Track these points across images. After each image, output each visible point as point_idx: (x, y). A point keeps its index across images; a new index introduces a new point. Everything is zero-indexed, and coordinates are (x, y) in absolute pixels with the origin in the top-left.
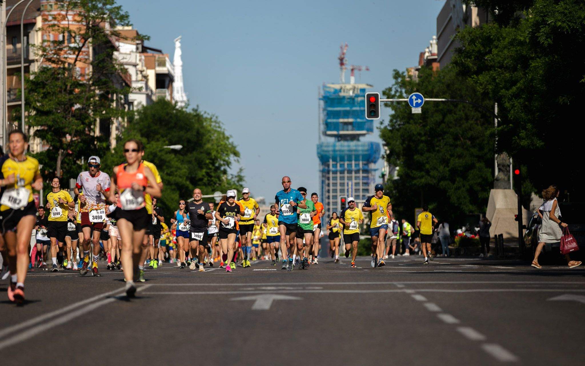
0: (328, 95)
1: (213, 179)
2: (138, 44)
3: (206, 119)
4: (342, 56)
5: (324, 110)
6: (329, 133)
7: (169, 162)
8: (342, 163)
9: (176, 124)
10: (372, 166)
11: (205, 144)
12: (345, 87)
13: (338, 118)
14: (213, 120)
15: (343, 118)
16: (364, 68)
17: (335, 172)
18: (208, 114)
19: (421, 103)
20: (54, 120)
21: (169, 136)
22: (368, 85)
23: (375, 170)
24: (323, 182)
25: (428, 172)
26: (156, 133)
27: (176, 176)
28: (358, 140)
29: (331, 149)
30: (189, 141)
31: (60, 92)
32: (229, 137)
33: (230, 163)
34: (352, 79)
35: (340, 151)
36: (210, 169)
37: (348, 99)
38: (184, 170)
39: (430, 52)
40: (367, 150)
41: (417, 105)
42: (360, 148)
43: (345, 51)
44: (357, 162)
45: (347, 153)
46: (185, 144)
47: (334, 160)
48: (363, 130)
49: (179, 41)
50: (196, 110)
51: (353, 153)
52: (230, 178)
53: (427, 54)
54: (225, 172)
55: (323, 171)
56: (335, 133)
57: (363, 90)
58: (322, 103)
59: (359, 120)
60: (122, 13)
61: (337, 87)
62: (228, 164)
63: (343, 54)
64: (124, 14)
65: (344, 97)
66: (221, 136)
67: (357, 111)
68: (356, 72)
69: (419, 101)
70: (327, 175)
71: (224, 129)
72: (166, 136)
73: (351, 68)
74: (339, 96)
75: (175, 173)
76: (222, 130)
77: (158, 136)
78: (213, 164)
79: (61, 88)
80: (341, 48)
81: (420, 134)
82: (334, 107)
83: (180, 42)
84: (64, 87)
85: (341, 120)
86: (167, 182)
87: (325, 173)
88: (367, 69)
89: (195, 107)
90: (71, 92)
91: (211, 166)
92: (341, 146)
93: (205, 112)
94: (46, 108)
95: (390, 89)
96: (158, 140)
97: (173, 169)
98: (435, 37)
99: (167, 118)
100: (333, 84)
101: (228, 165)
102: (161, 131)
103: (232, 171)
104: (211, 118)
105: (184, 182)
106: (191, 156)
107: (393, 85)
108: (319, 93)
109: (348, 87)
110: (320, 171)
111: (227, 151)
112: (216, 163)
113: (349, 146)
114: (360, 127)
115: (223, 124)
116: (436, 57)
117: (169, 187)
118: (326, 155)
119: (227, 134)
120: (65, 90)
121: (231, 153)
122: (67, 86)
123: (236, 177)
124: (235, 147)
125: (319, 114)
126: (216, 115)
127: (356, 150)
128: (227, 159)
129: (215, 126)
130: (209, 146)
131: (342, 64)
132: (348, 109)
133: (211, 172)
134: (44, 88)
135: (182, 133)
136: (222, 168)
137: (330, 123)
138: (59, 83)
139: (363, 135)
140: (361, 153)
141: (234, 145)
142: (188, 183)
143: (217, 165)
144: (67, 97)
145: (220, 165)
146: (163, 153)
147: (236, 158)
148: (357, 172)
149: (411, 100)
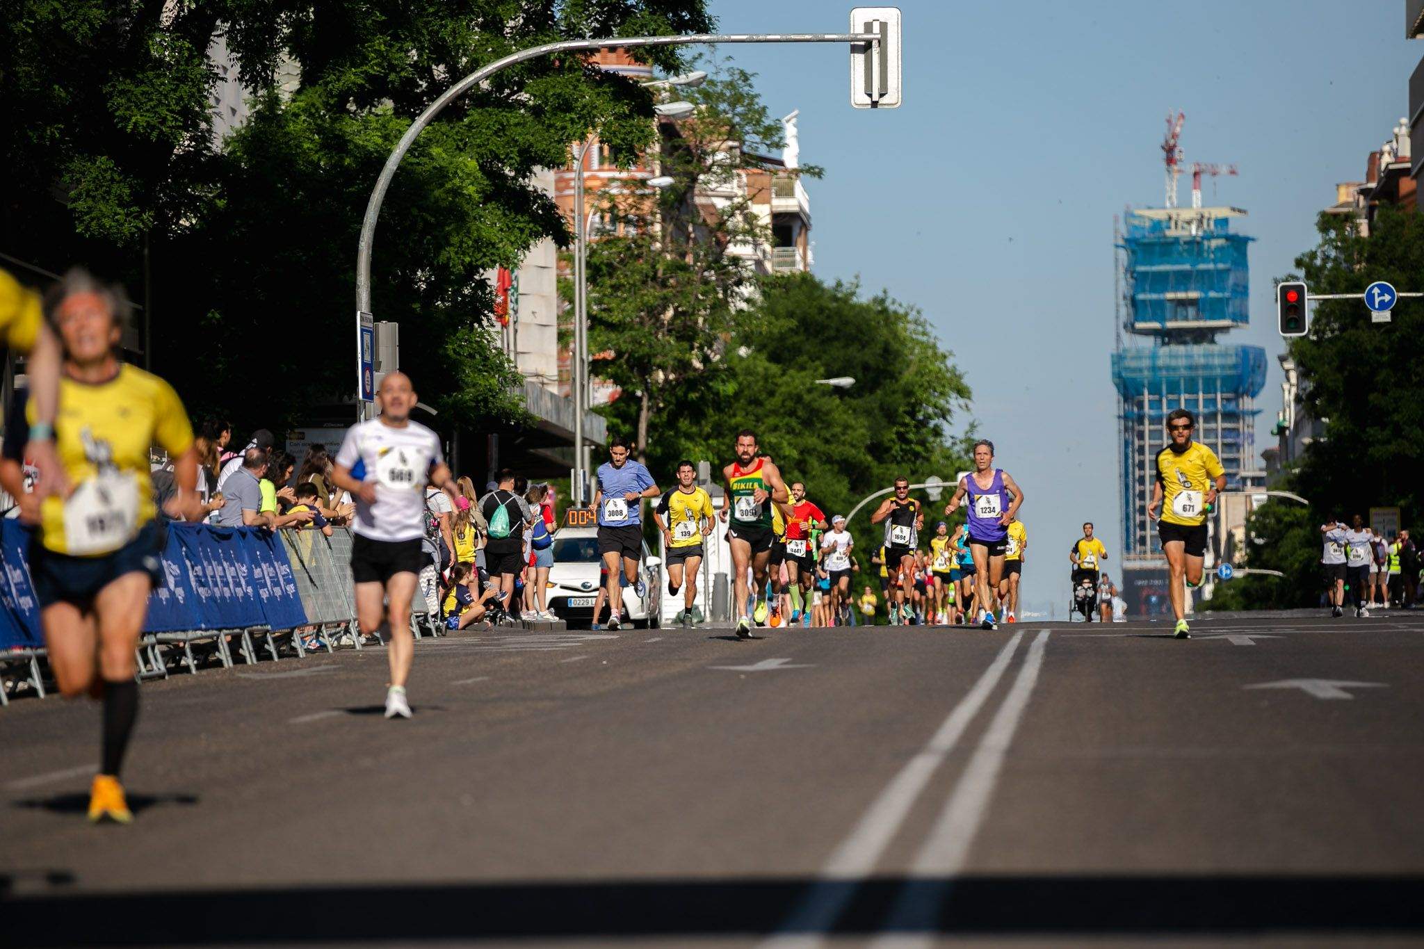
0: (1138, 235)
1: (913, 446)
2: (731, 148)
3: (898, 317)
4: (1172, 142)
5: (1130, 271)
6: (1139, 325)
7: (828, 413)
8: (1171, 397)
9: (838, 330)
10: (1247, 403)
11: (900, 373)
12: (1178, 215)
13: (1164, 290)
14: (910, 318)
15: (1176, 290)
16: (1224, 170)
17: (1156, 420)
18: (900, 305)
19: (1391, 301)
20: (635, 341)
21: (826, 357)
22: (1233, 209)
23: (1254, 413)
24: (1126, 443)
25: (1397, 431)
26: (797, 351)
27: (844, 443)
28: (1212, 342)
29: (1146, 363)
30: (866, 368)
31: (644, 282)
32: (947, 354)
33: (949, 411)
34: (1197, 197)
35: (1168, 368)
36: (906, 425)
37: (1185, 243)
38: (861, 430)
39: (1395, 153)
40: (1235, 366)
41: (1383, 305)
42: (1217, 361)
43: (1178, 129)
44: (1211, 396)
45: (1183, 372)
46: (860, 375)
47: (1155, 389)
48: (1223, 317)
49: (794, 121)
50: (882, 301)
51: (1200, 372)
52: (948, 444)
53: (1386, 159)
54: (937, 432)
55: (1126, 417)
56: (1156, 325)
57: (1224, 222)
58: (1123, 255)
59: (1212, 294)
60: (767, 122)
61: (1160, 215)
62: (944, 414)
63: (1174, 136)
64: (772, 123)
65: (1177, 240)
66: (930, 352)
67: (1207, 271)
68: (1205, 178)
69: (1387, 298)
70: (1137, 428)
71: (935, 338)
72: (818, 358)
73: (1193, 170)
74: (1165, 237)
75: (843, 438)
76: (932, 340)
77: (803, 359)
78: (912, 414)
79: (647, 276)
80: (1169, 121)
81: (1379, 351)
82: (1152, 264)
83: (795, 126)
84: (651, 274)
85: (1170, 296)
86: (824, 458)
87: (1132, 421)
88: (1233, 172)
89: (881, 295)
90: (664, 284)
91: (907, 420)
92: (1171, 356)
93: (893, 303)
94: (615, 318)
95: (1313, 255)
96: (802, 368)
97: (838, 430)
98: (1405, 120)
99: (820, 318)
100: (1150, 208)
101: (944, 418)
102: (807, 347)
103: (954, 430)
104: (907, 314)
105: (861, 456)
106: (872, 400)
107: (1320, 246)
108: (1116, 231)
109: (1186, 214)
110: (1119, 417)
111: (944, 386)
112: (919, 411)
113: (1189, 356)
114: (1216, 308)
115: (931, 325)
116: (1409, 165)
117: (828, 467)
118: (1134, 380)
119: (942, 348)
120: (654, 278)
121: (951, 389)
122: (656, 273)
123: (961, 442)
124: (960, 377)
125: (1117, 281)
126: (917, 307)
127: (1206, 367)
128: (942, 402)
129: (915, 332)
130: (908, 376)
131: (1170, 160)
132: (1187, 267)
133: (907, 432)
134: (611, 275)
135: (853, 351)
136: (932, 424)
137: (1144, 301)
138: (642, 265)
139: (1225, 329)
140: (1218, 371)
141: (958, 373)
142: (869, 458)
143: (920, 416)
144: (659, 292)
145: (928, 417)
146: (815, 395)
147: (962, 401)
148: (1211, 417)
149: (1371, 297)
